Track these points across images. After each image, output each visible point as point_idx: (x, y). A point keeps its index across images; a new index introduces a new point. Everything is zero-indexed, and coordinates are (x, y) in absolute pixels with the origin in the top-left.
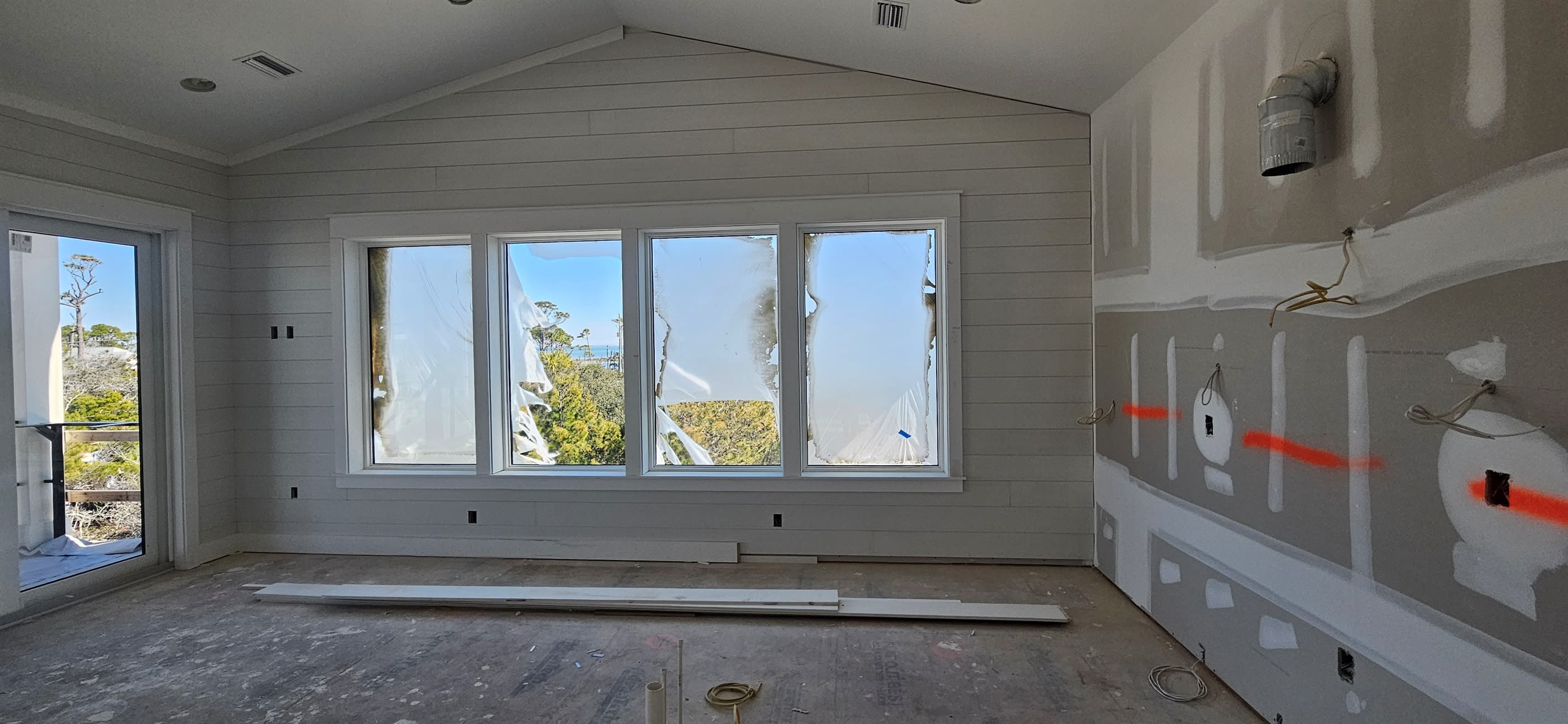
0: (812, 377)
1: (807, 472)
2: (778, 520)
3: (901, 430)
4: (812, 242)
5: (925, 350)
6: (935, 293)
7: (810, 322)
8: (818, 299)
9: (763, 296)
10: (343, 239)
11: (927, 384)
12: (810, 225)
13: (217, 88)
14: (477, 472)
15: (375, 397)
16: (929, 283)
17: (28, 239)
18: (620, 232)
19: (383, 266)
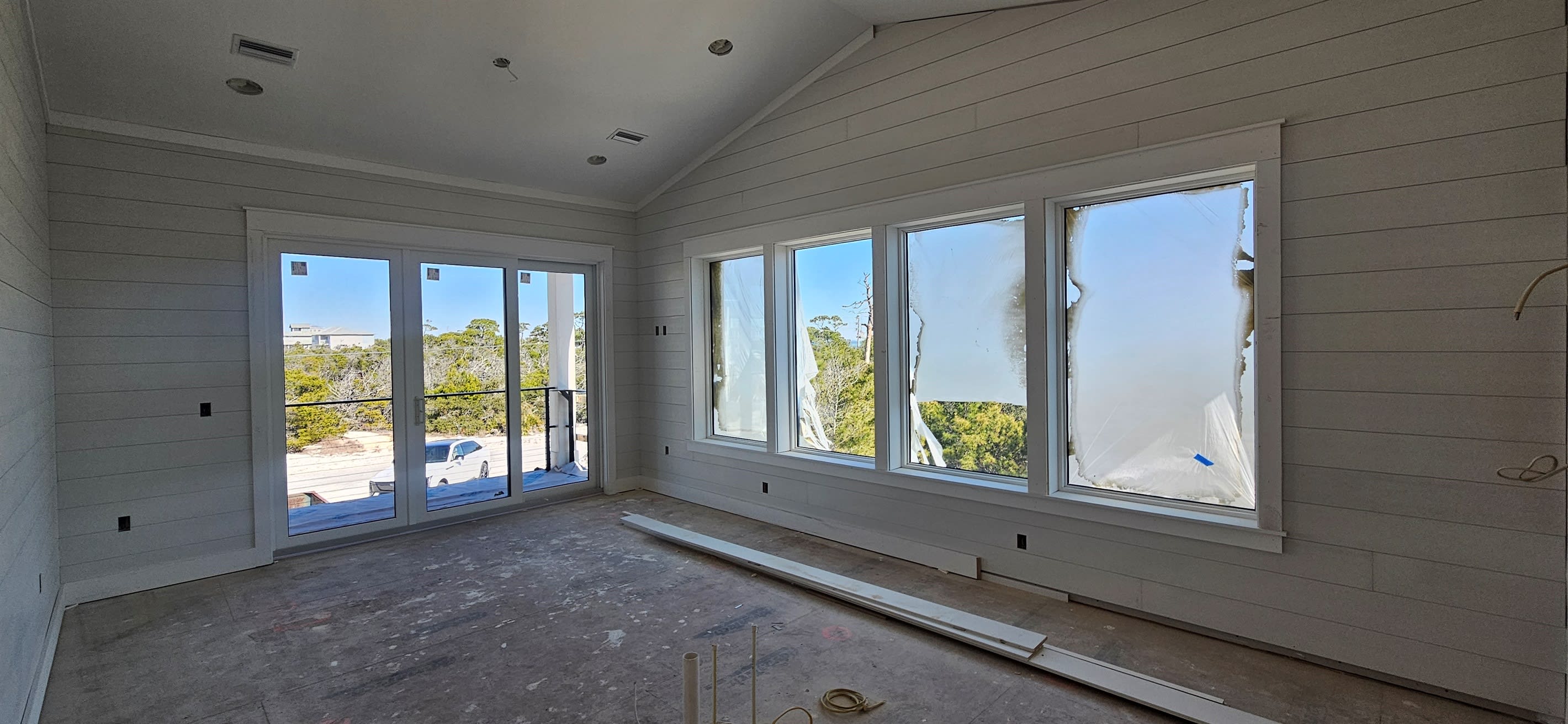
0: (1074, 379)
1: (1063, 491)
2: (1022, 542)
3: (1198, 455)
4: (1075, 217)
5: (1237, 349)
6: (1253, 269)
7: (1073, 314)
8: (1082, 285)
9: (1018, 285)
10: (691, 258)
11: (1238, 395)
12: (1069, 198)
13: (607, 161)
14: (768, 450)
15: (715, 381)
16: (1244, 256)
17: (529, 275)
18: (870, 231)
19: (719, 276)
